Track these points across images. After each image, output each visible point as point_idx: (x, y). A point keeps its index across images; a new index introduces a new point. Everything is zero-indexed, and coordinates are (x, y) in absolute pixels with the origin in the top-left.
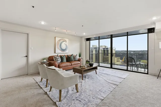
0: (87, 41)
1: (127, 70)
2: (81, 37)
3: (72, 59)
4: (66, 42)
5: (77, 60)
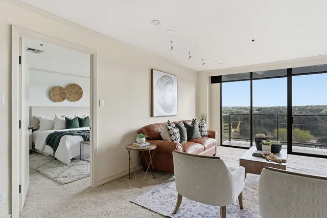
0: (212, 83)
3: (197, 133)
4: (172, 85)
5: (206, 134)
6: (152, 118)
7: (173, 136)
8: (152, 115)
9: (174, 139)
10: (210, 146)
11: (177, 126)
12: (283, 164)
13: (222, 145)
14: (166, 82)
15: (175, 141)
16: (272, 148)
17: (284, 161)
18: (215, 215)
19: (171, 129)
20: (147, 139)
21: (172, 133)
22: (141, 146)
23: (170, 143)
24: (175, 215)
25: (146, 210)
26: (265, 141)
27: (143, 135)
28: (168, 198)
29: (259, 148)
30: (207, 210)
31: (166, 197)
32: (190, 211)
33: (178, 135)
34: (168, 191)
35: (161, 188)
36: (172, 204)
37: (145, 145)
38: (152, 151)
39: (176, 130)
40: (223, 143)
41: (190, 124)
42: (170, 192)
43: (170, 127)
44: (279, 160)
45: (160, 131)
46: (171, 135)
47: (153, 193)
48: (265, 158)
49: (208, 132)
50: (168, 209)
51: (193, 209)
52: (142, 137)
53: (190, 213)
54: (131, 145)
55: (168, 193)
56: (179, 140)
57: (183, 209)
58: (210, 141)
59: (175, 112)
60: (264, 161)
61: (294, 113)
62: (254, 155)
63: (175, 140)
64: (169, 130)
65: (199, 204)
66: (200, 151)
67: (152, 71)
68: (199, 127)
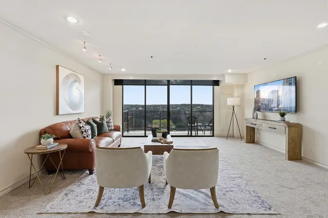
0: (115, 85)
1: (191, 136)
2: (103, 76)
3: (106, 128)
4: (79, 83)
5: (113, 128)
6: (58, 116)
7: (84, 133)
8: (57, 113)
9: (85, 136)
10: (117, 138)
11: (88, 123)
12: (171, 144)
13: (123, 136)
14: (72, 80)
15: (87, 138)
16: (163, 134)
17: (172, 143)
18: (133, 194)
19: (83, 127)
20: (55, 139)
21: (83, 131)
22: (48, 147)
23: (81, 140)
24: (97, 208)
25: (63, 215)
26: (158, 130)
27: (49, 135)
28: (85, 194)
29: (155, 135)
30: (125, 193)
31: (83, 195)
32: (111, 199)
33: (90, 132)
34: (84, 188)
35: (75, 187)
36: (92, 198)
37: (53, 146)
38: (62, 151)
39: (88, 127)
40: (124, 135)
41: (98, 120)
42: (86, 187)
43: (81, 125)
44: (169, 142)
45: (69, 129)
46: (83, 132)
47: (66, 195)
48: (160, 142)
49: (114, 126)
50: (89, 204)
51: (113, 196)
52: (49, 138)
53: (111, 201)
54: (33, 148)
55: (84, 190)
56: (91, 136)
57: (104, 199)
58: (116, 134)
59: (82, 110)
60: (160, 144)
61: (171, 109)
62: (153, 141)
63: (87, 136)
64: (81, 128)
65: (117, 190)
66: (110, 144)
67: (57, 67)
68: (107, 122)
